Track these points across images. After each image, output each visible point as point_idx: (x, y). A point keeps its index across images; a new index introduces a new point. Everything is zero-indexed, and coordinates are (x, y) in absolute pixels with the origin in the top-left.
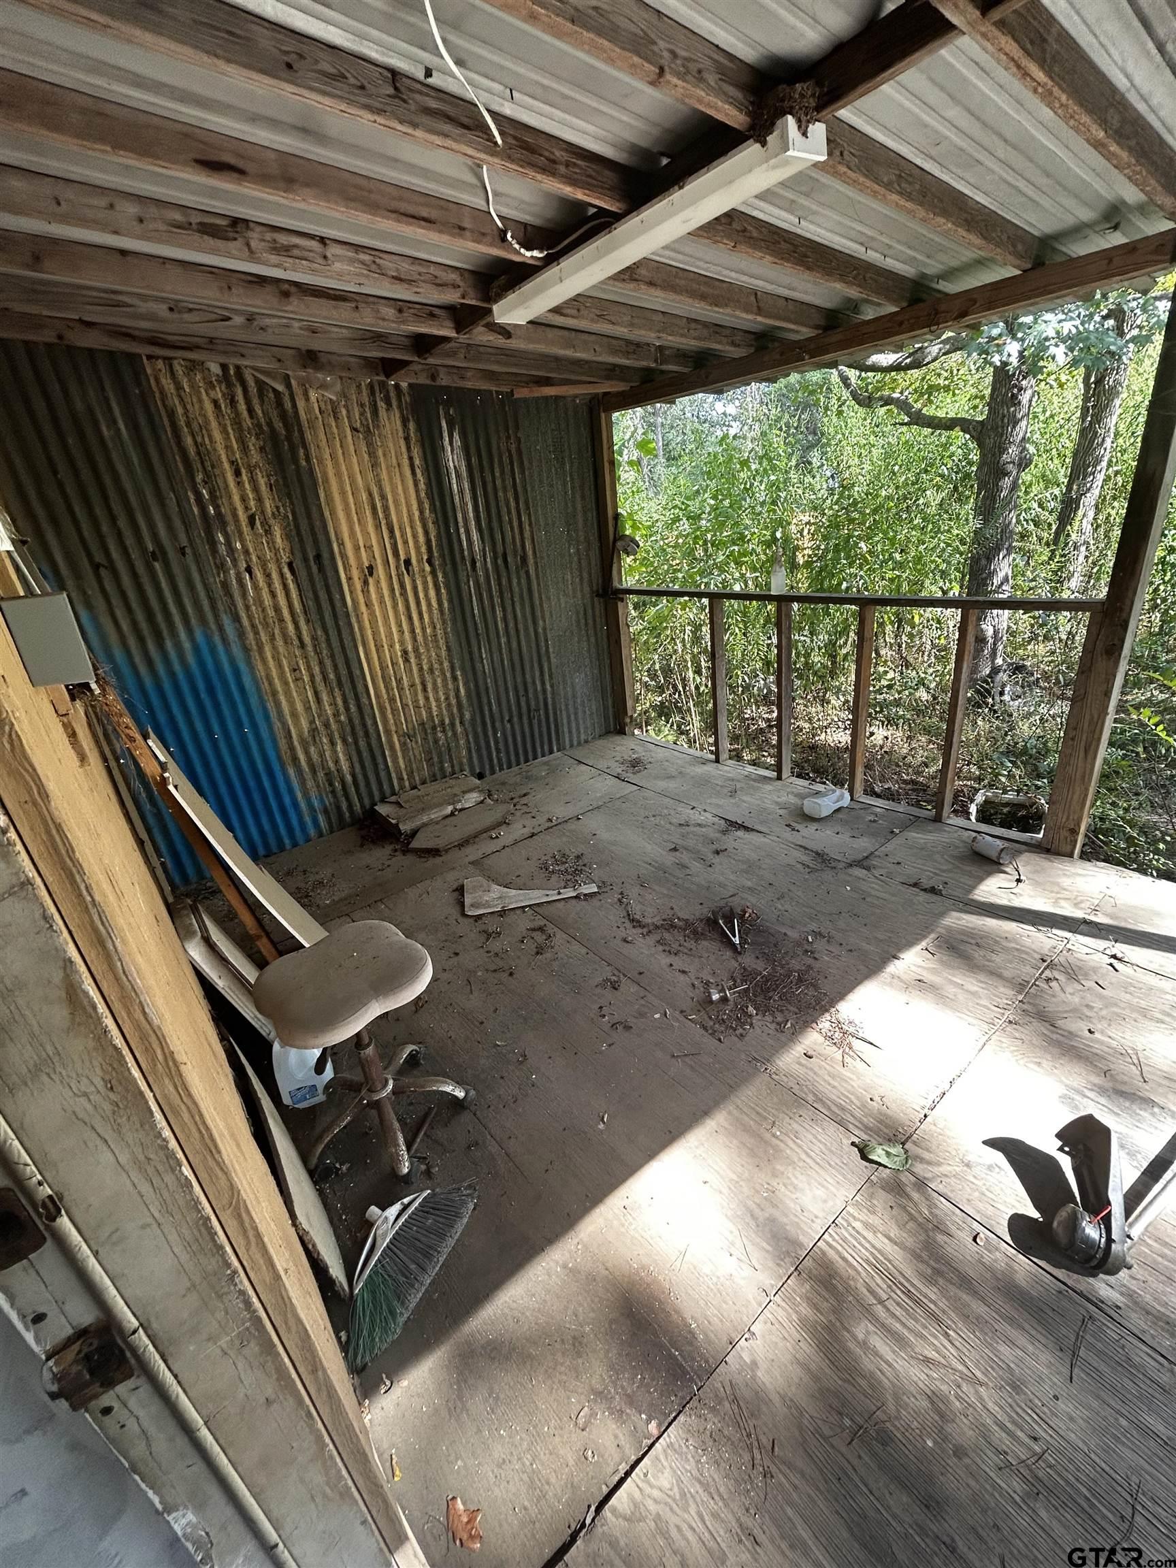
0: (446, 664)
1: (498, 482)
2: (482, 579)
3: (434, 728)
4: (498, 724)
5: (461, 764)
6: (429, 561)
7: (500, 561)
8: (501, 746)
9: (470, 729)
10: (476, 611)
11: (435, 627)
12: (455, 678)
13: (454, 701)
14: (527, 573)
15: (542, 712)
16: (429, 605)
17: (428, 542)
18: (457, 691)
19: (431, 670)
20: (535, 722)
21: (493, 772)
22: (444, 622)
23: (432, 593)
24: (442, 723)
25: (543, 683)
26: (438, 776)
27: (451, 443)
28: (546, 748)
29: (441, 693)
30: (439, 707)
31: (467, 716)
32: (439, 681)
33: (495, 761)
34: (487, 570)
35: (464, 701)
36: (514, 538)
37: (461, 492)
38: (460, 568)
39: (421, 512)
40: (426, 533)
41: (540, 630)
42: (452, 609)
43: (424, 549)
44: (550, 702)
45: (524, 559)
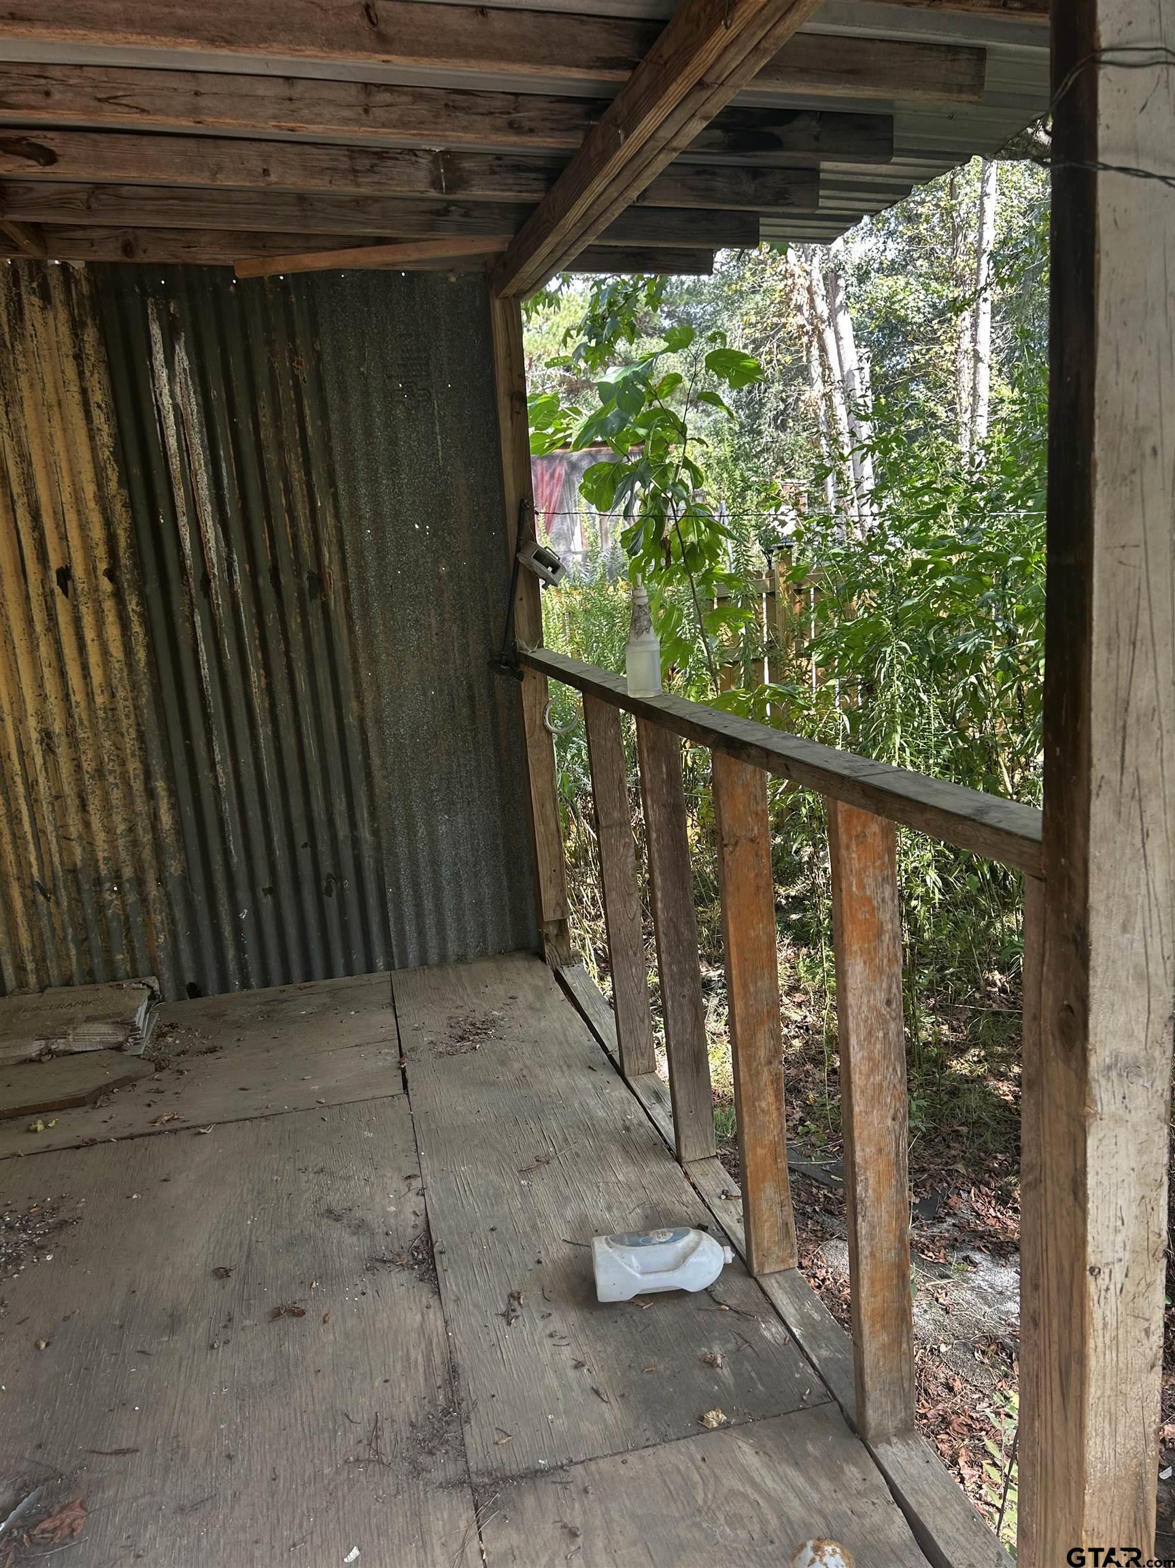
0: (134, 766)
1: (267, 434)
2: (222, 612)
3: (98, 882)
4: (243, 895)
5: (153, 960)
6: (111, 574)
7: (264, 581)
8: (249, 939)
9: (177, 896)
10: (205, 672)
11: (113, 695)
12: (151, 794)
13: (146, 838)
14: (325, 606)
15: (349, 883)
16: (105, 653)
17: (111, 540)
18: (155, 817)
19: (100, 773)
20: (332, 902)
21: (224, 987)
22: (134, 687)
23: (113, 631)
24: (117, 876)
25: (353, 825)
26: (100, 974)
27: (169, 362)
28: (358, 957)
29: (117, 818)
30: (112, 843)
31: (174, 868)
32: (116, 795)
33: (232, 966)
34: (234, 595)
35: (169, 839)
36: (295, 537)
37: (185, 450)
38: (175, 587)
39: (100, 483)
40: (108, 523)
41: (351, 720)
42: (153, 663)
43: (101, 551)
44: (369, 862)
45: (318, 582)
